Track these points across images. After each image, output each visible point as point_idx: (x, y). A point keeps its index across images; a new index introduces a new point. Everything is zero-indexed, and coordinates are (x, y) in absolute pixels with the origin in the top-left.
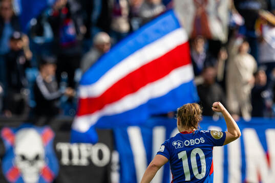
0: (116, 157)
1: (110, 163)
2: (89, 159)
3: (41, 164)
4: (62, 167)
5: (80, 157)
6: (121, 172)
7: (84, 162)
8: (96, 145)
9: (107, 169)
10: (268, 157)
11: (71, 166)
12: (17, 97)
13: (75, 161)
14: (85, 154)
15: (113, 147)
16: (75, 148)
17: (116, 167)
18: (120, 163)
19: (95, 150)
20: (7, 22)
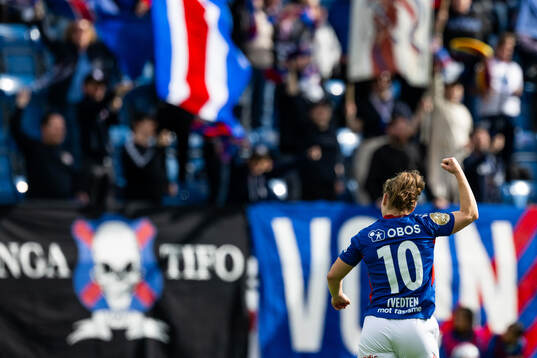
0: (253, 267)
1: (244, 276)
2: (212, 271)
3: (134, 278)
4: (169, 282)
5: (196, 267)
6: (261, 290)
7: (203, 275)
8: (222, 248)
9: (240, 285)
10: (494, 265)
11: (182, 281)
12: (98, 171)
13: (190, 273)
14: (204, 262)
15: (249, 251)
16: (188, 252)
17: (253, 283)
18: (260, 277)
19: (220, 255)
20: (83, 54)
